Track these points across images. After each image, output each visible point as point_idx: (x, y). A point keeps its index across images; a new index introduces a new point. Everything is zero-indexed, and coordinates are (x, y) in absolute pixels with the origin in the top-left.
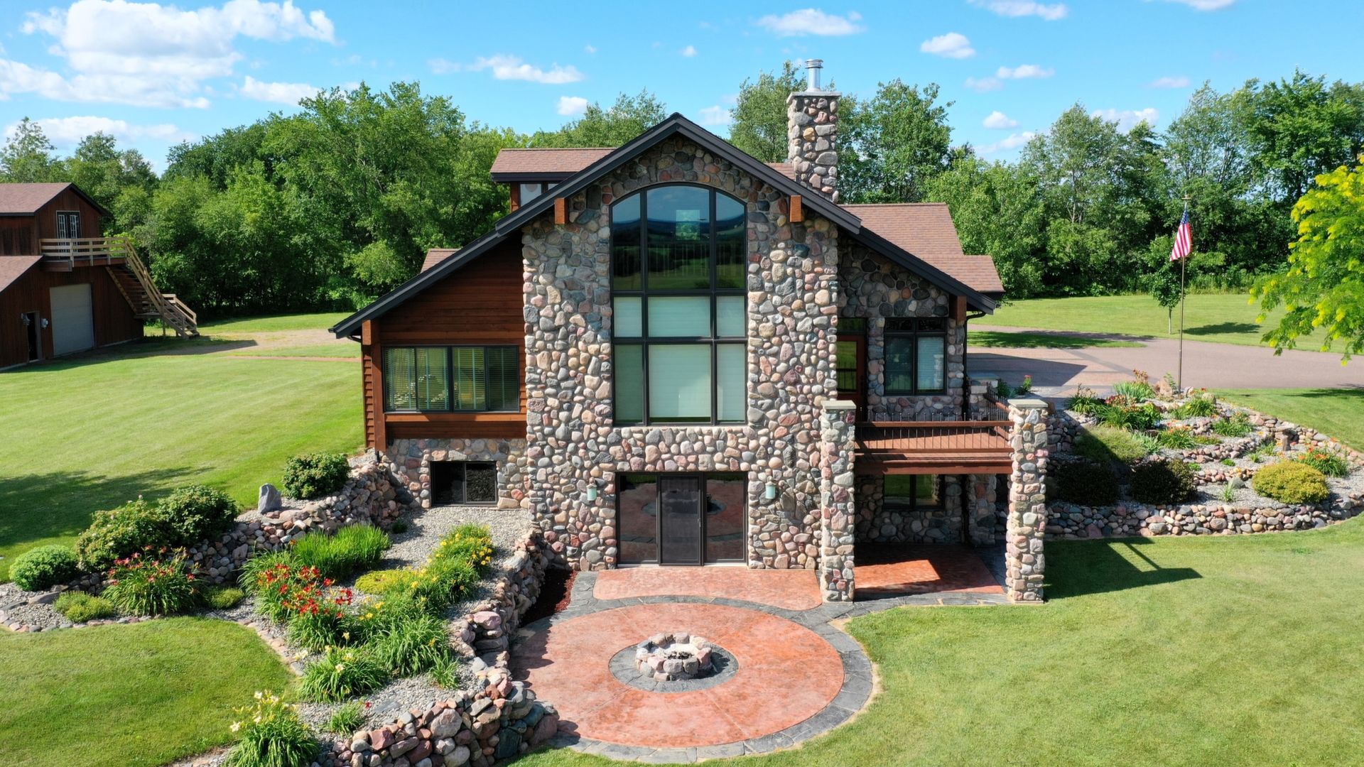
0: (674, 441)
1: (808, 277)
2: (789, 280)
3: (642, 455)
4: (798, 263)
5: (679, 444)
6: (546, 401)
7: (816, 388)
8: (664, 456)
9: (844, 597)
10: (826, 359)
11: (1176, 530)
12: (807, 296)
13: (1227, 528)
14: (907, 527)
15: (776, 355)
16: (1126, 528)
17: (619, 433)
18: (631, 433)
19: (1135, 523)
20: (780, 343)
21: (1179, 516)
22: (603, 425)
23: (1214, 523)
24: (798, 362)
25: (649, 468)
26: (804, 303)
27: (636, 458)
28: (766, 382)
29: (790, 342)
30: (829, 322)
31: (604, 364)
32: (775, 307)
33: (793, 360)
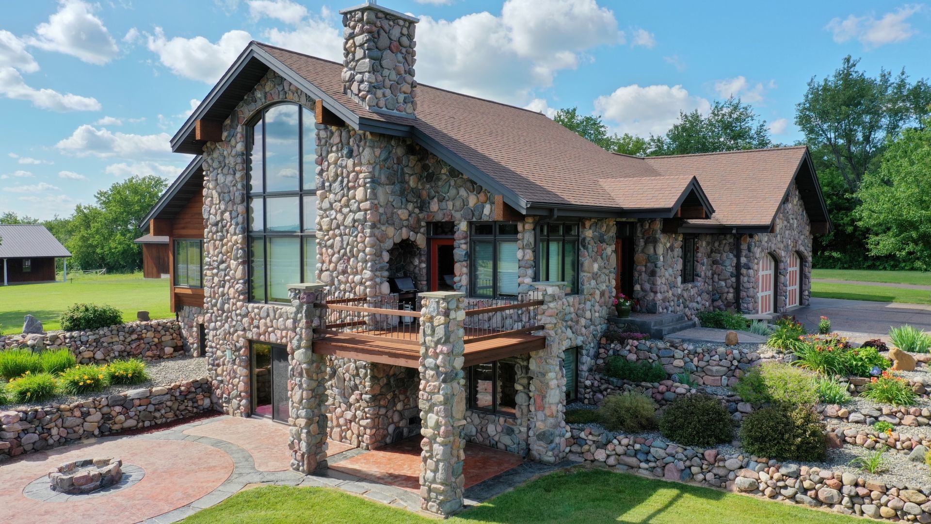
0: (275, 318)
1: (352, 175)
2: (340, 178)
3: (258, 327)
4: (344, 163)
5: (278, 320)
6: (213, 279)
7: (357, 278)
8: (270, 329)
9: (301, 468)
10: (364, 251)
11: (768, 491)
12: (351, 192)
13: (840, 503)
14: (484, 429)
15: (332, 246)
16: (709, 476)
17: (247, 308)
18: (253, 308)
19: (721, 472)
20: (335, 236)
21: (776, 476)
22: (240, 301)
23: (824, 493)
24: (345, 254)
25: (262, 338)
26: (349, 200)
27: (255, 329)
28: (326, 270)
29: (341, 235)
30: (365, 218)
31: (240, 251)
32: (331, 204)
33: (342, 251)
